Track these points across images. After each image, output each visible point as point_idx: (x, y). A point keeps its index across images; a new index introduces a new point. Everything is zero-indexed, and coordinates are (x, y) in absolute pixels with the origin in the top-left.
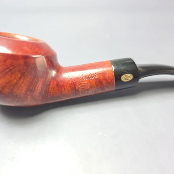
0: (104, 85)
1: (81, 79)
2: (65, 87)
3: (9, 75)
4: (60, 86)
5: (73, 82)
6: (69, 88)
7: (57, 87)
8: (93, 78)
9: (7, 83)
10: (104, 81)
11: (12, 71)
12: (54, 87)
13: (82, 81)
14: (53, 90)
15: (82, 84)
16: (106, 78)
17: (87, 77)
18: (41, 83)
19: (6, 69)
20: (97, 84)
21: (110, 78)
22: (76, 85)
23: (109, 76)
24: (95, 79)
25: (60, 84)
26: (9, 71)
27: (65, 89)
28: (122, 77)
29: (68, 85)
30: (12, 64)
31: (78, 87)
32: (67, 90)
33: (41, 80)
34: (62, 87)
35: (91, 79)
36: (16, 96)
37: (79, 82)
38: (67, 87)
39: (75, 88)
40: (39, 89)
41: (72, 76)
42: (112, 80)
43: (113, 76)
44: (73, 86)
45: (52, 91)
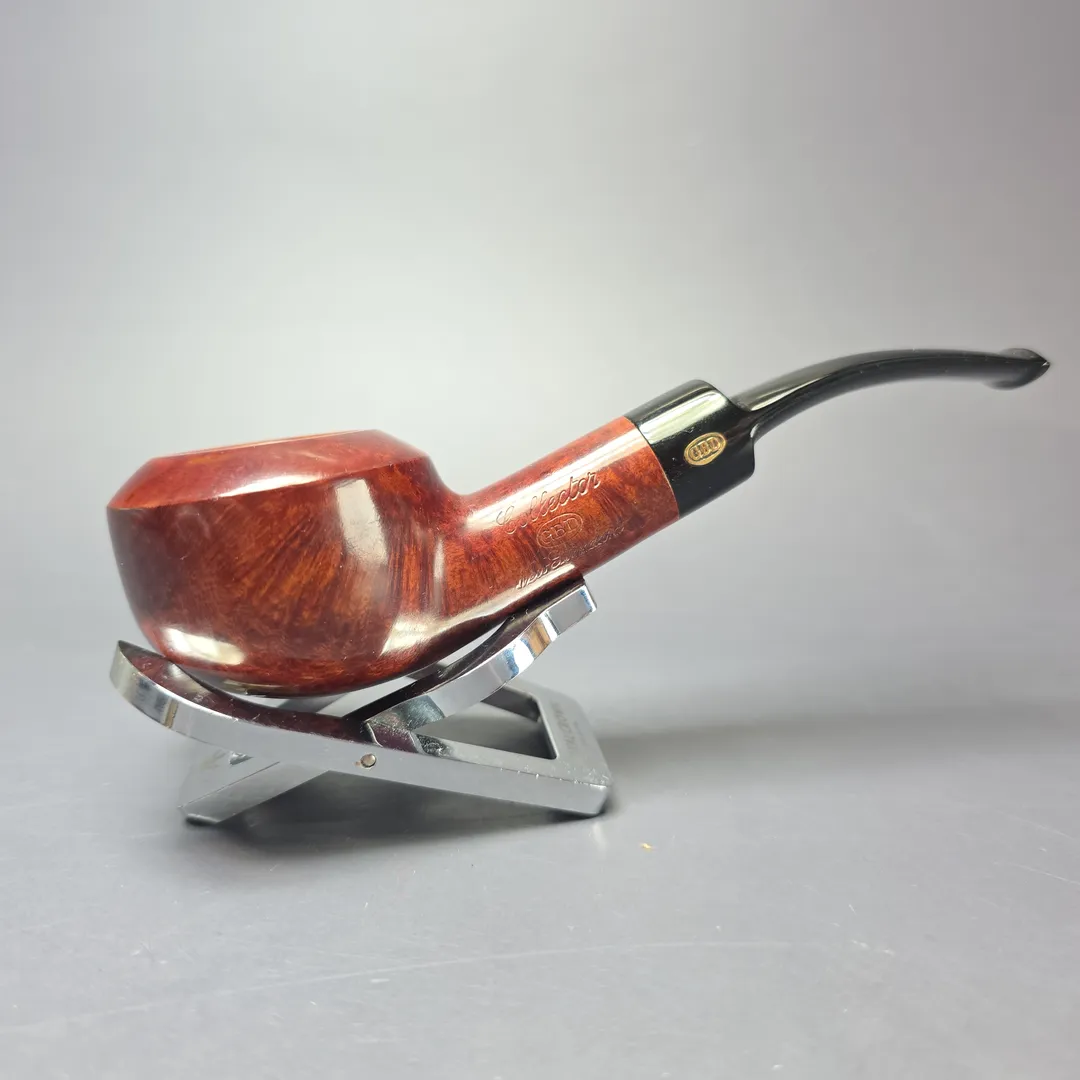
0: (632, 501)
1: (545, 509)
2: (500, 554)
3: (307, 557)
4: (478, 558)
5: (519, 528)
6: (514, 552)
7: (470, 563)
8: (585, 492)
9: (304, 590)
10: (627, 487)
11: (312, 543)
12: (459, 568)
13: (551, 515)
14: (461, 578)
15: (553, 524)
16: (633, 476)
17: (564, 495)
18: (414, 563)
19: (292, 540)
20: (605, 507)
21: (646, 470)
22: (534, 534)
23: (638, 466)
24: (593, 494)
25: (478, 553)
26: (301, 545)
27: (499, 562)
28: (686, 452)
29: (507, 542)
30: (306, 516)
31: (540, 539)
32: (510, 562)
33: (412, 553)
34: (487, 560)
35: (580, 497)
36: (346, 628)
37: (543, 520)
38: (505, 556)
39: (535, 547)
40: (412, 585)
41: (511, 510)
42: (654, 476)
43: (653, 460)
44: (525, 542)
45: (459, 586)
